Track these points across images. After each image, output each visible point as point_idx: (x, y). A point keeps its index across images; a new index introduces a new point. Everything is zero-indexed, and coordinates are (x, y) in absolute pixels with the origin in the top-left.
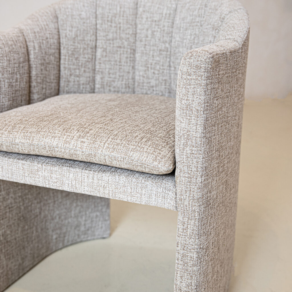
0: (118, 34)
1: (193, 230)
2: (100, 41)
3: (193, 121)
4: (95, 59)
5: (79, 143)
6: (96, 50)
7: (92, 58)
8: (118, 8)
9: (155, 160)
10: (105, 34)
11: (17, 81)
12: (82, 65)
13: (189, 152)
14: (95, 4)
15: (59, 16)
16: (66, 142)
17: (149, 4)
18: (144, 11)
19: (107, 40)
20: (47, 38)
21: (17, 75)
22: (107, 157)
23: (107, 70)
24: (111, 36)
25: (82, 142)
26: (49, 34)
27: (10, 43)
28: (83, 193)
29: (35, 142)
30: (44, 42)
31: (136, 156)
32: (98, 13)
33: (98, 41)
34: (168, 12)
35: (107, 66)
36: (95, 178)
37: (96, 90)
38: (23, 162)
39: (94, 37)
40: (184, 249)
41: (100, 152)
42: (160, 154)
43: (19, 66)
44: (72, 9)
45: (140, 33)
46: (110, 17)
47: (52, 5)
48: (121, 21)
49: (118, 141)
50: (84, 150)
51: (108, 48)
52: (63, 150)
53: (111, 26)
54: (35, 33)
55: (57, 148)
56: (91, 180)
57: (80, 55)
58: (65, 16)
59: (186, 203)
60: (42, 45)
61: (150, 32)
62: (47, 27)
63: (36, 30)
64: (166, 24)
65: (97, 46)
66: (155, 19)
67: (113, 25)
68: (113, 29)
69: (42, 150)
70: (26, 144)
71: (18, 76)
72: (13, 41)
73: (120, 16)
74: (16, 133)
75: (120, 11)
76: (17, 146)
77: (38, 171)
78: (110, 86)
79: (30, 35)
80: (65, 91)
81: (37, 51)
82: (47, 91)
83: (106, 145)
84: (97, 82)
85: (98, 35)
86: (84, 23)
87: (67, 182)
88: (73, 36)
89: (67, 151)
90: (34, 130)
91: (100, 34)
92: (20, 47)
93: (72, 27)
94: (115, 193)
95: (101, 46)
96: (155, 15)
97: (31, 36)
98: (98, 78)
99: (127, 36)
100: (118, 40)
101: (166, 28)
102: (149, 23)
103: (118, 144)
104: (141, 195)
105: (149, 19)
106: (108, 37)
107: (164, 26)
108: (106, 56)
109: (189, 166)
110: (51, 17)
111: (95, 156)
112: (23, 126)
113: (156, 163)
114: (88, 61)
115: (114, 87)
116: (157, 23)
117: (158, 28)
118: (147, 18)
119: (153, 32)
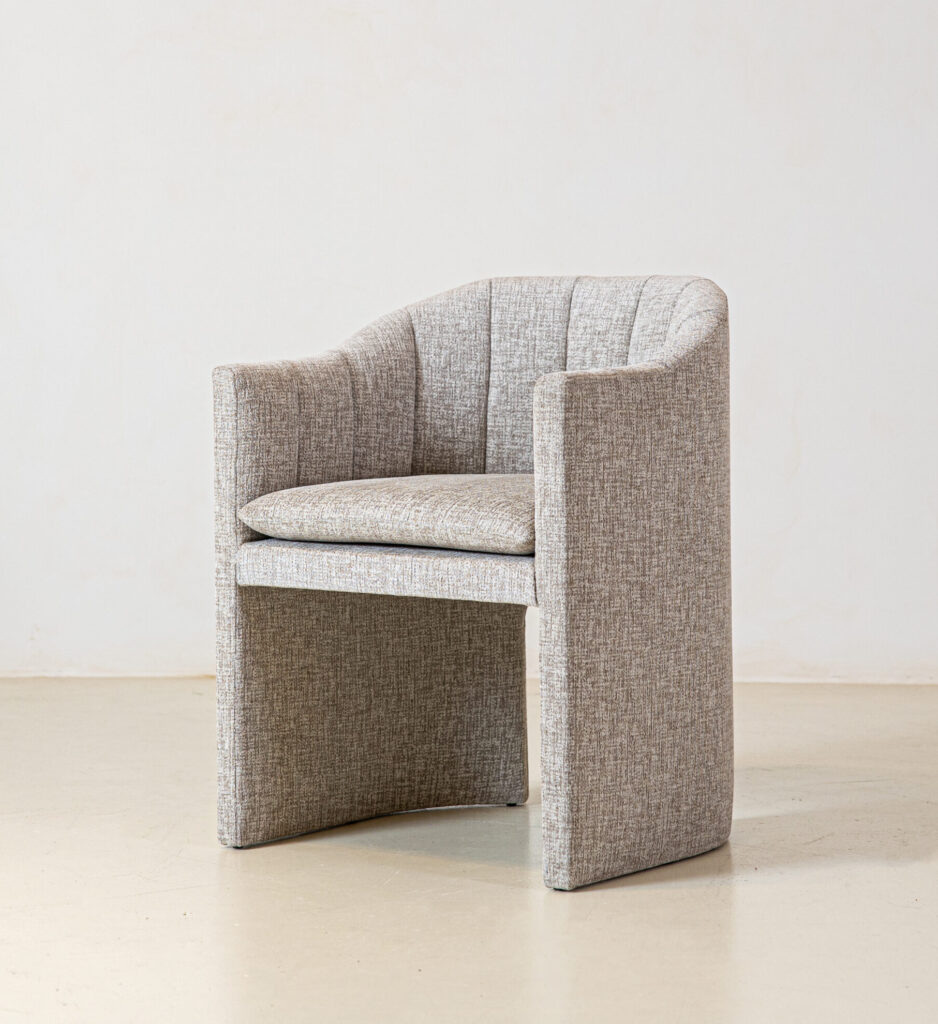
0: (531, 358)
1: (559, 632)
2: (496, 373)
3: (551, 470)
4: (486, 407)
5: (413, 512)
6: (488, 390)
7: (480, 406)
8: (533, 311)
9: (510, 528)
10: (505, 359)
11: (331, 441)
12: (458, 420)
13: (548, 514)
14: (488, 303)
15: (416, 328)
16: (395, 513)
17: (590, 301)
18: (581, 315)
19: (509, 371)
20: (391, 369)
21: (331, 429)
22: (449, 530)
23: (508, 429)
24: (516, 363)
25: (418, 511)
26: (396, 360)
27: (322, 376)
28: (414, 595)
29: (352, 515)
30: (384, 375)
31: (486, 524)
32: (492, 321)
33: (491, 374)
34: (622, 316)
35: (509, 422)
36: (430, 568)
37: (489, 469)
38: (330, 554)
39: (484, 366)
40: (548, 665)
41: (439, 523)
42: (518, 520)
43: (336, 415)
44: (441, 315)
45: (572, 357)
46: (516, 327)
47: (406, 308)
48: (537, 334)
49: (466, 508)
50: (419, 522)
51: (511, 386)
52: (390, 526)
53: (517, 344)
54: (368, 359)
55: (383, 522)
56: (424, 572)
57: (455, 399)
58: (429, 329)
59: (548, 591)
60: (379, 381)
61: (589, 354)
62: (391, 349)
63: (370, 355)
64: (617, 338)
65: (491, 383)
66: (599, 329)
67: (522, 342)
68: (521, 350)
69: (362, 528)
70: (338, 521)
71: (334, 432)
72: (328, 373)
73: (535, 325)
74: (323, 506)
75: (536, 315)
76: (325, 526)
77: (350, 565)
78: (513, 462)
79: (360, 363)
80: (425, 469)
81: (370, 391)
82: (388, 466)
83: (449, 513)
84: (489, 454)
85: (492, 362)
86: (465, 339)
87: (391, 579)
88: (442, 365)
89: (396, 526)
90: (350, 499)
91: (496, 359)
92: (340, 383)
93: (441, 348)
94: (457, 587)
95: (497, 383)
96: (599, 322)
97: (360, 366)
98: (491, 444)
99: (548, 363)
100: (531, 371)
101: (616, 346)
102: (588, 336)
103: (465, 511)
104: (491, 587)
105: (589, 330)
106: (511, 366)
107: (613, 343)
108: (506, 401)
109: (548, 536)
110: (401, 331)
111: (434, 530)
112: (334, 496)
113: (511, 532)
114: (470, 412)
115: (523, 463)
116: (602, 337)
117: (604, 346)
118: (585, 328)
119: (595, 354)
